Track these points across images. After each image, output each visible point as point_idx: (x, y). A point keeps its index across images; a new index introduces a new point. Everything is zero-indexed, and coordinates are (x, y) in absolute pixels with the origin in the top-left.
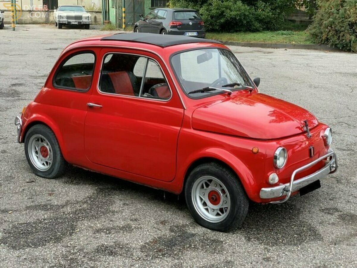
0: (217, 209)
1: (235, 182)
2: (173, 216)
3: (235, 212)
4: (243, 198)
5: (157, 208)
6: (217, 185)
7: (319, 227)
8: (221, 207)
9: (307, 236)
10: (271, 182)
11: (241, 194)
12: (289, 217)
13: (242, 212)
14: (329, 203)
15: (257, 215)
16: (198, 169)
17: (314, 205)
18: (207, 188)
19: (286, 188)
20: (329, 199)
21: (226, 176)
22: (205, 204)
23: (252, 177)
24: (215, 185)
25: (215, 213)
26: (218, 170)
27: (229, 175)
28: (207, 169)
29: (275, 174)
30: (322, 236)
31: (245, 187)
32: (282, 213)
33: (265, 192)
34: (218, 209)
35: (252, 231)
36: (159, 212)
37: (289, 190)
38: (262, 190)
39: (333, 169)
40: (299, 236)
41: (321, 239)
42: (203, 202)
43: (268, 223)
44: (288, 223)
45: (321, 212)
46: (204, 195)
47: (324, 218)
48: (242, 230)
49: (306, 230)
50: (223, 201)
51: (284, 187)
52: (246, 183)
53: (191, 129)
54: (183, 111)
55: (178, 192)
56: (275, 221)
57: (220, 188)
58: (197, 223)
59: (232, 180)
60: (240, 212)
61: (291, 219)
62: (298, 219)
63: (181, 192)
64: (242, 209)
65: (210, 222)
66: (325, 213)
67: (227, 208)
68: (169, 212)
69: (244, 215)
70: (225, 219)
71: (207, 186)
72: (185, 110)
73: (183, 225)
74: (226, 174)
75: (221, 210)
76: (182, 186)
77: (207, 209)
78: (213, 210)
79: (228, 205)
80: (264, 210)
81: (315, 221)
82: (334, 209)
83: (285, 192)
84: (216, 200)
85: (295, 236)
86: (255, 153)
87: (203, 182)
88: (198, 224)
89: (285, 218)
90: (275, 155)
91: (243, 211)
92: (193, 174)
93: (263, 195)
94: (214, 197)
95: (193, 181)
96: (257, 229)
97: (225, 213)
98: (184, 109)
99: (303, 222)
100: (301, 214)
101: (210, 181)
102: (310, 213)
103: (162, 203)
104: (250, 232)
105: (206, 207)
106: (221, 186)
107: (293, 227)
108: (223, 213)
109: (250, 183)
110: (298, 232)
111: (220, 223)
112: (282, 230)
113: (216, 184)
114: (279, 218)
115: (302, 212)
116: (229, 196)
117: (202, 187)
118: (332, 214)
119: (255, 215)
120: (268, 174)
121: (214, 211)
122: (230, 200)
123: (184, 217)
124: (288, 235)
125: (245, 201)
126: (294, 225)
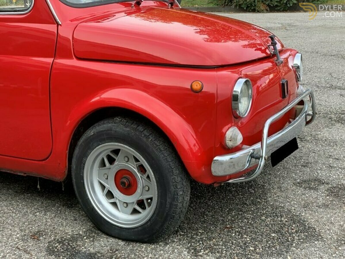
0: (133, 203)
1: (162, 149)
2: (56, 220)
3: (168, 206)
4: (179, 179)
5: (28, 208)
6: (128, 159)
7: (306, 214)
8: (140, 198)
9: (293, 233)
10: (230, 144)
11: (176, 172)
12: (252, 201)
13: (180, 205)
14: (304, 171)
15: (200, 202)
16: (91, 132)
17: (283, 176)
18: (112, 166)
19: (255, 153)
20: (302, 166)
21: (145, 139)
22: (110, 195)
23: (195, 137)
24: (126, 159)
25: (130, 209)
26: (128, 129)
27: (151, 138)
28: (108, 130)
29: (236, 127)
30: (317, 229)
31: (182, 157)
32: (239, 195)
33: (221, 163)
34: (135, 202)
35: (197, 235)
36: (31, 215)
37: (262, 157)
38: (215, 160)
39: (309, 118)
40: (279, 234)
41: (318, 237)
42: (106, 191)
43: (221, 216)
44: (253, 211)
45: (298, 188)
46: (107, 179)
47: (307, 197)
48: (180, 235)
49: (286, 221)
50: (143, 187)
51: (252, 151)
52: (183, 149)
53: (73, 59)
54: (56, 27)
55: (59, 177)
56: (231, 210)
57: (135, 163)
58: (99, 229)
59: (157, 145)
60: (177, 205)
61: (256, 205)
62: (266, 202)
63: (65, 177)
64: (180, 199)
65: (121, 228)
66: (305, 188)
67: (151, 199)
68: (48, 213)
69: (184, 210)
70: (150, 220)
71: (112, 161)
72: (59, 26)
73: (72, 237)
74: (145, 135)
75: (141, 203)
76: (66, 167)
77: (114, 204)
78: (125, 205)
79: (154, 193)
80: (209, 192)
81: (294, 204)
82: (315, 180)
83: (254, 160)
84: (130, 185)
85: (273, 235)
86: (196, 92)
87: (104, 155)
88: (101, 231)
89: (245, 204)
90: (234, 93)
91: (182, 202)
92: (83, 142)
93: (217, 170)
94: (125, 180)
95: (84, 155)
96: (205, 229)
97: (148, 209)
98: (58, 24)
99: (277, 209)
100: (269, 195)
101: (116, 152)
102: (281, 190)
103: (38, 199)
104: (195, 236)
105: (112, 201)
106: (137, 160)
107: (263, 218)
108: (144, 208)
109: (191, 149)
110: (276, 228)
111: (140, 228)
112: (248, 227)
113: (127, 157)
114: (237, 204)
115: (269, 189)
116: (153, 176)
117: (103, 164)
118: (316, 189)
119: (196, 203)
120: (224, 130)
121: (127, 205)
122: (155, 184)
123: (75, 220)
124: (262, 236)
125: (185, 184)
126: (264, 214)
